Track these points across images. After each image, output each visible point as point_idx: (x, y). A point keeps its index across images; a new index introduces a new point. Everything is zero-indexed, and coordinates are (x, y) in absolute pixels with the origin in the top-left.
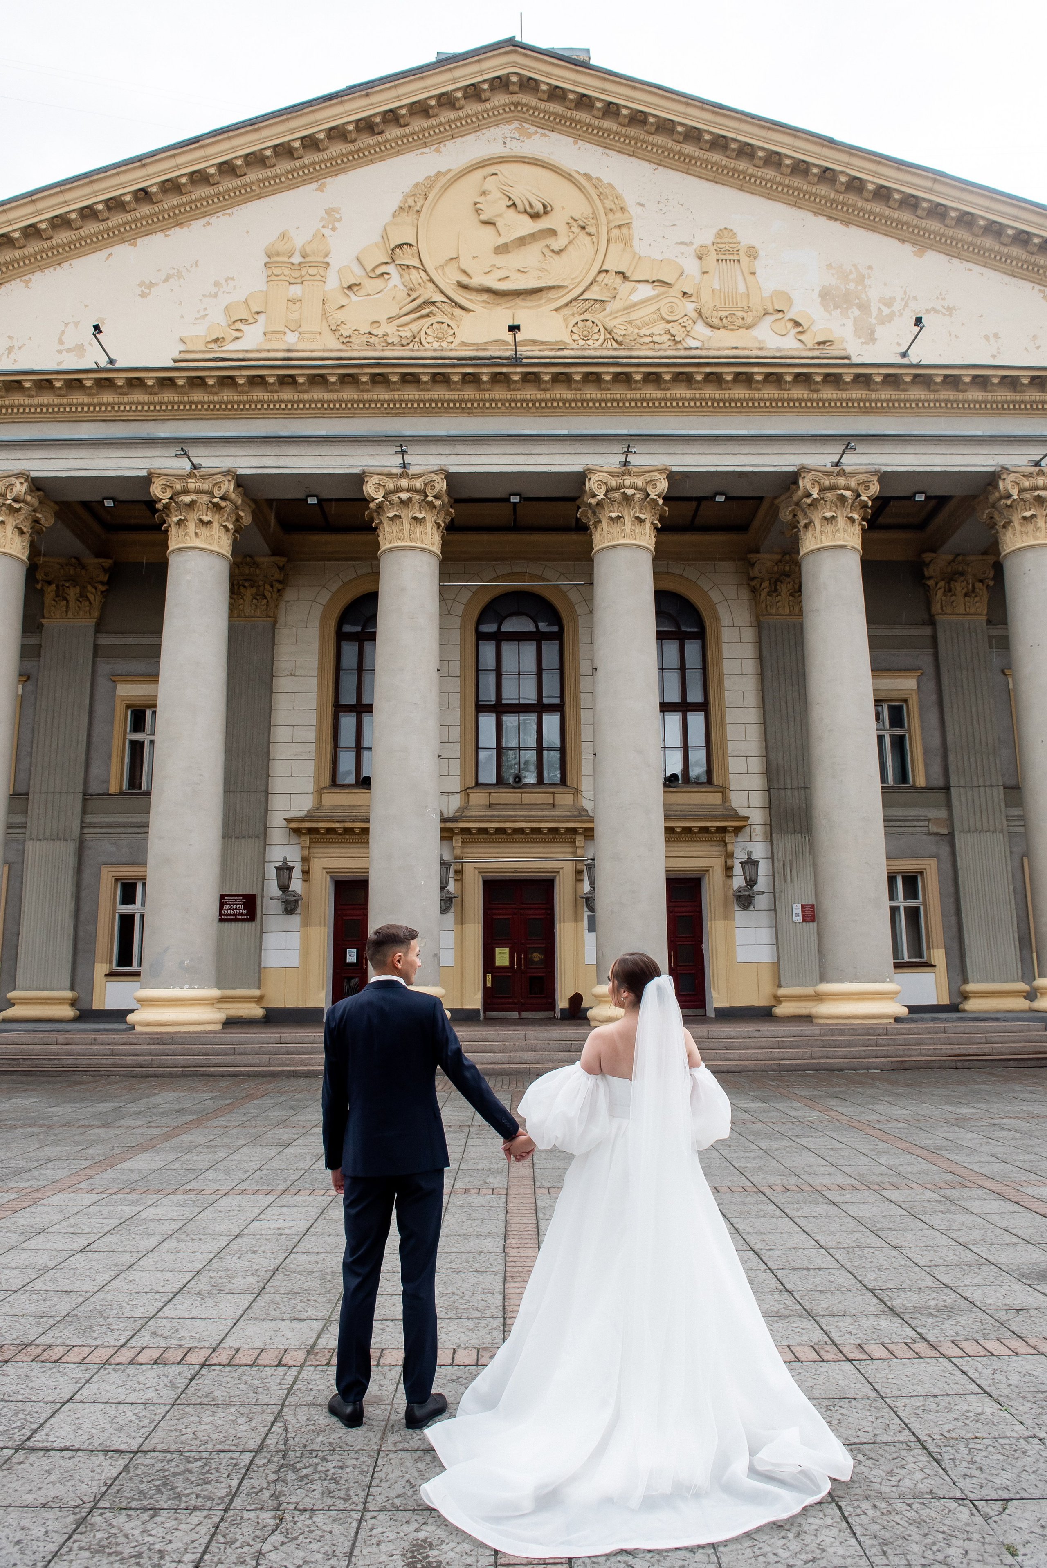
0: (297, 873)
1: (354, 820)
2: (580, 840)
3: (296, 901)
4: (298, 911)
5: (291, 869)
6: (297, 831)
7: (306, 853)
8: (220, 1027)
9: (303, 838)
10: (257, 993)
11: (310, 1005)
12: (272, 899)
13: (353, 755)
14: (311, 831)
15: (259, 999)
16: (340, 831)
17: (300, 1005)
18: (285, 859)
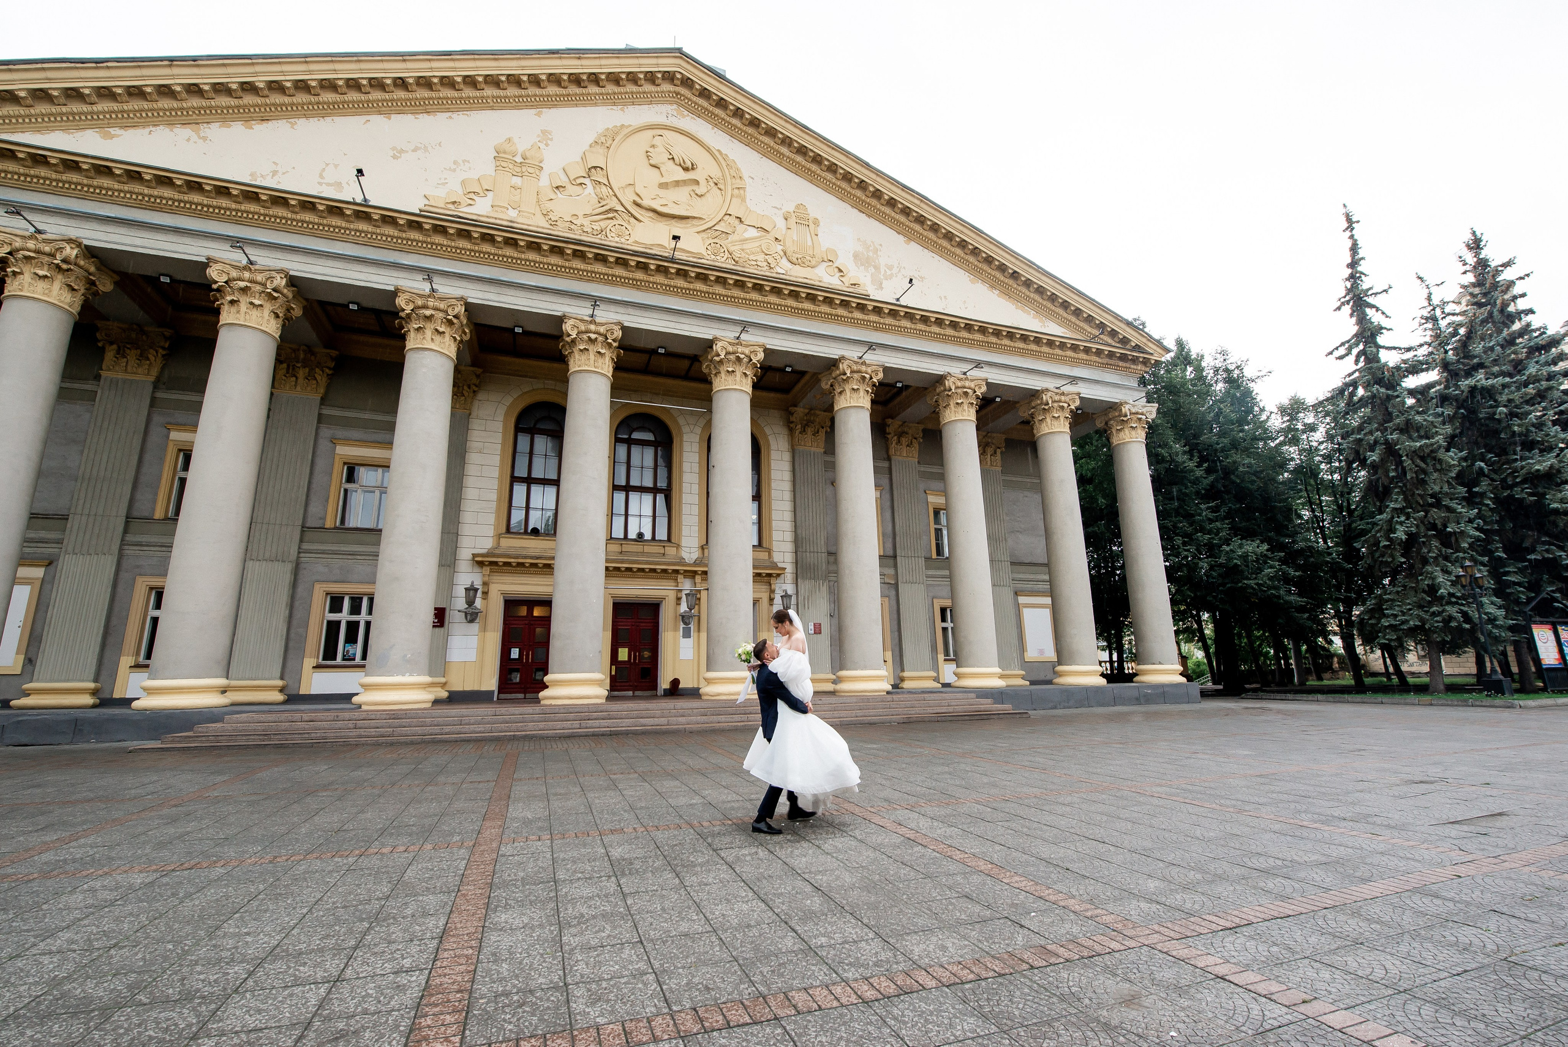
0: (479, 594)
1: (526, 557)
2: (698, 579)
3: (477, 614)
4: (477, 621)
5: (476, 590)
6: (481, 564)
7: (486, 579)
8: (429, 705)
9: (485, 568)
10: (443, 680)
11: (484, 688)
12: (459, 611)
14: (492, 563)
15: (443, 685)
16: (514, 564)
17: (476, 688)
18: (473, 583)
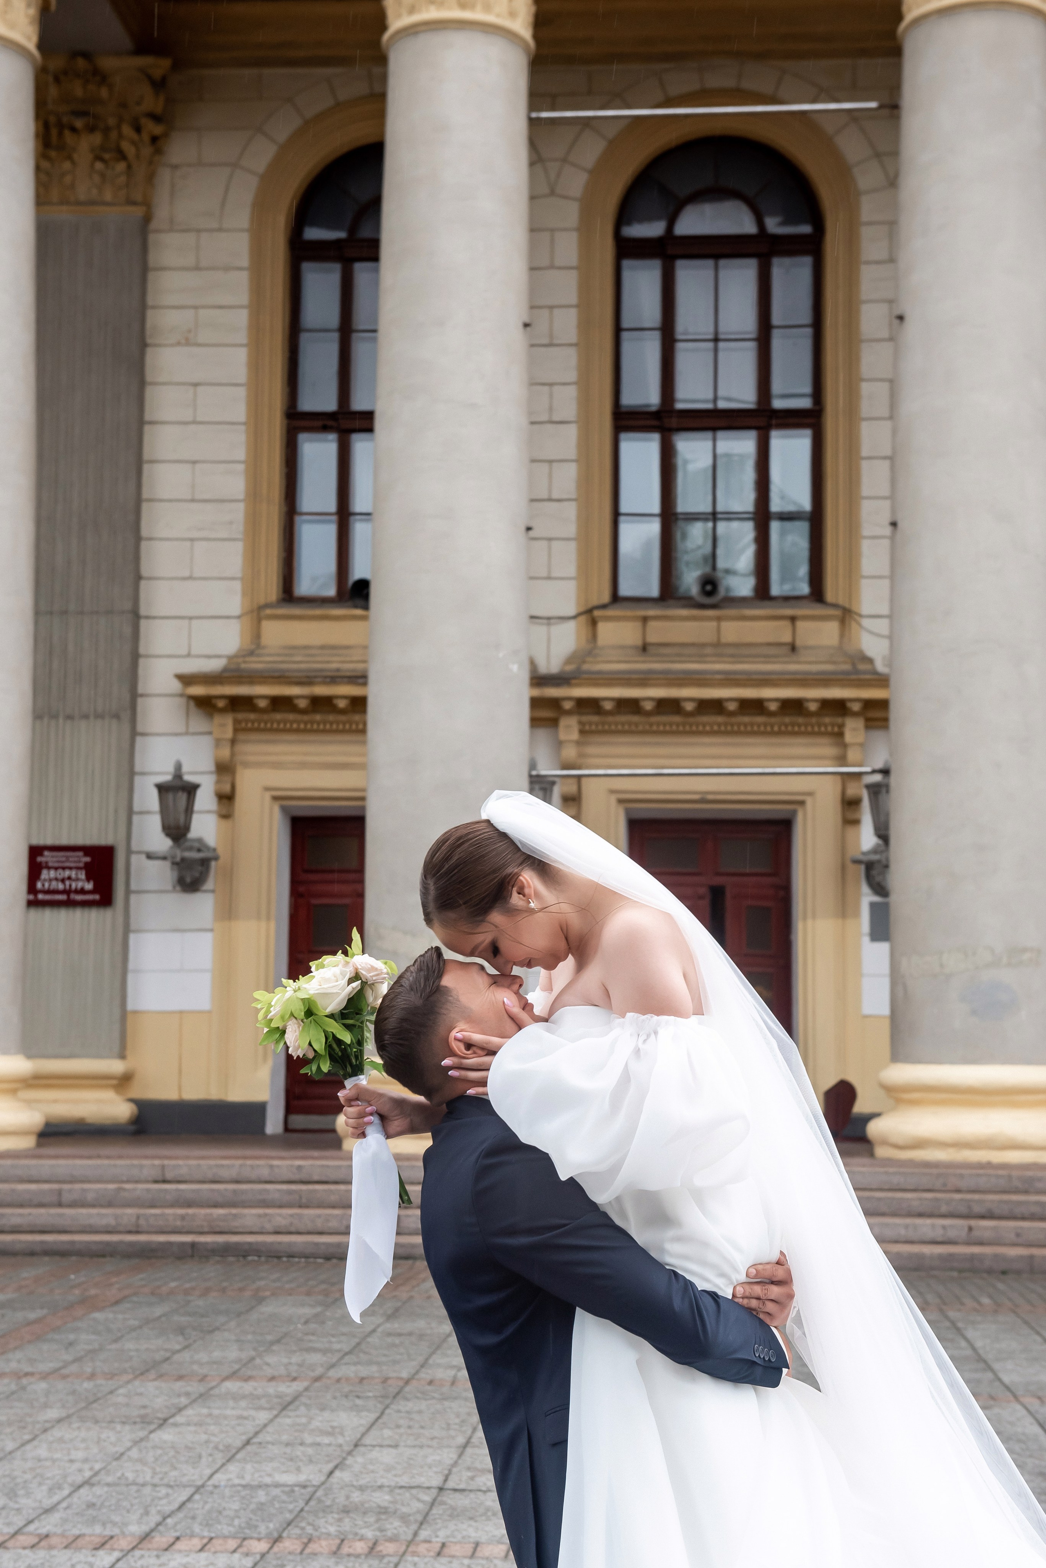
0: (205, 799)
1: (334, 679)
2: (853, 730)
3: (205, 863)
4: (209, 884)
5: (191, 790)
6: (205, 704)
7: (225, 752)
8: (28, 1143)
9: (218, 719)
10: (116, 1067)
11: (237, 1094)
12: (150, 856)
13: (331, 530)
14: (237, 704)
15: (123, 1081)
16: (302, 704)
17: (214, 1093)
18: (178, 767)
